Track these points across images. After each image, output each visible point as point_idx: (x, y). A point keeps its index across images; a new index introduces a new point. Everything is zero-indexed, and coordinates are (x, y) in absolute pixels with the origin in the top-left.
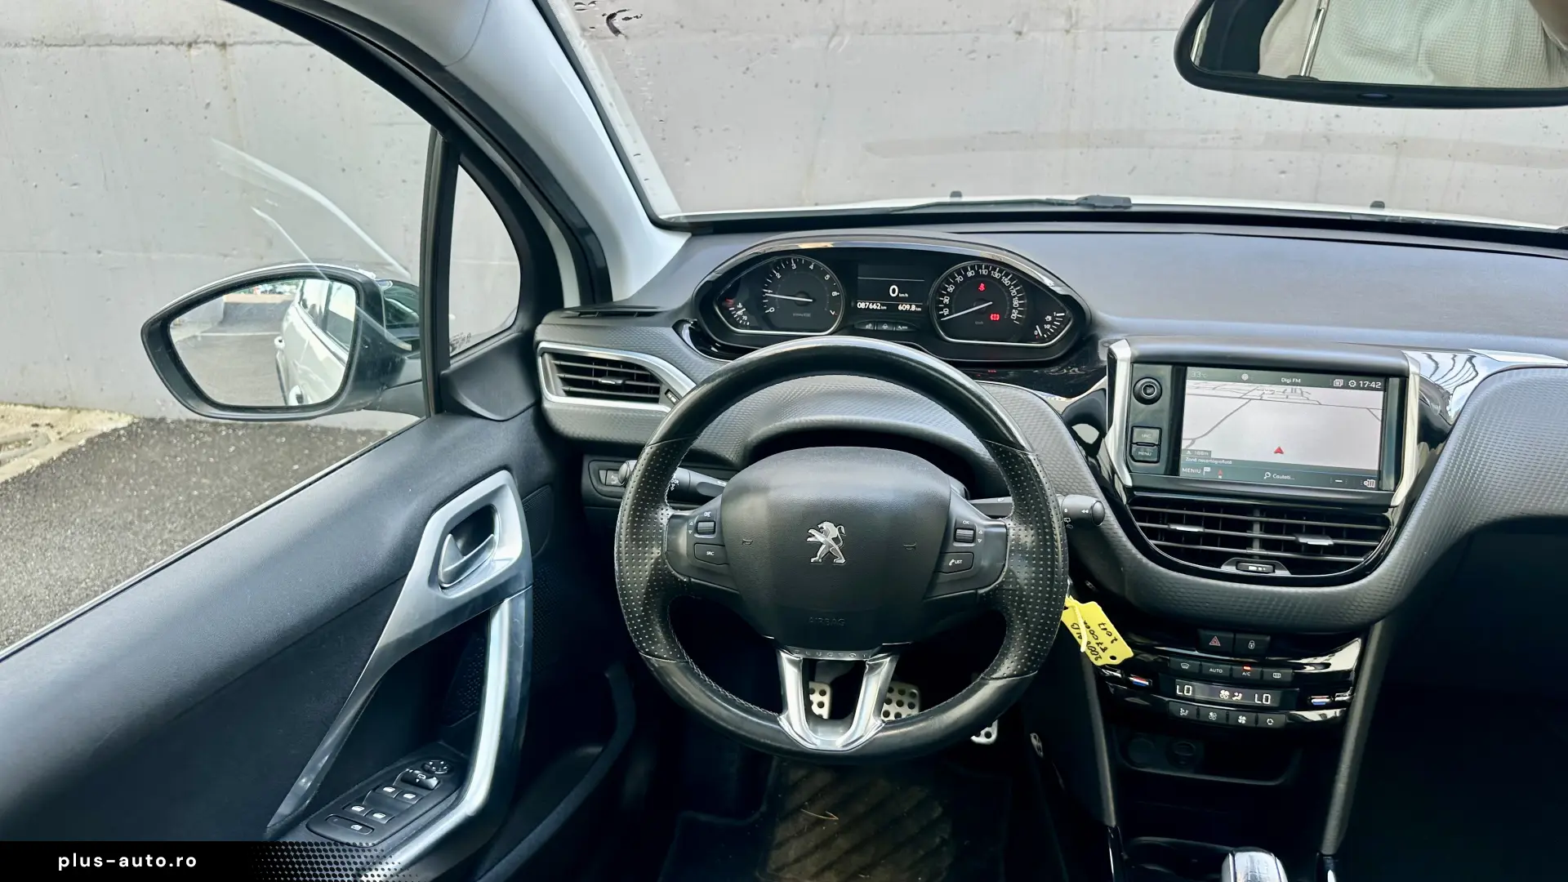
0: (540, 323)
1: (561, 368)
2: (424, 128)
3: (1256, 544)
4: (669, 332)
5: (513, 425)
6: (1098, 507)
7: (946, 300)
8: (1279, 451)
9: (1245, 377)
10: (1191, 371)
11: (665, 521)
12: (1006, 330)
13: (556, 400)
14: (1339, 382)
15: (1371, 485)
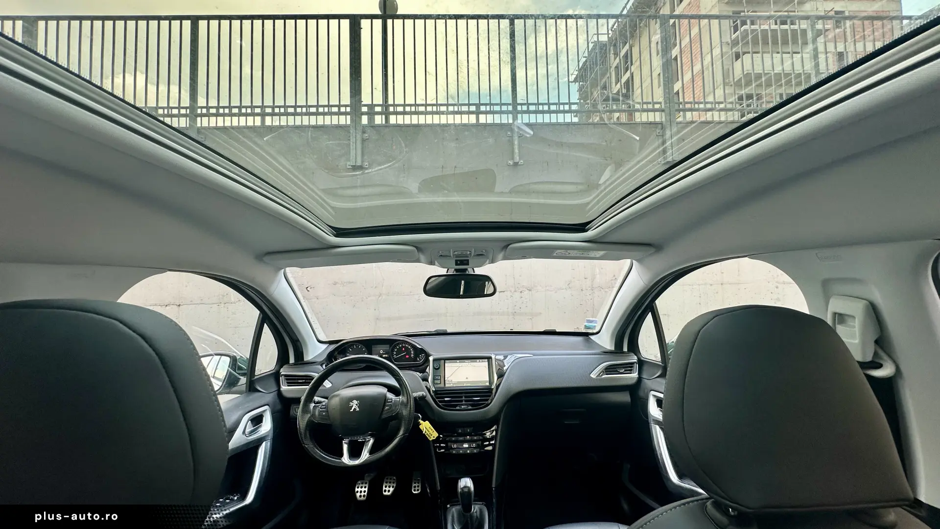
0: (282, 367)
1: (287, 379)
2: (257, 312)
3: (464, 401)
4: (320, 367)
5: (272, 395)
6: (424, 394)
7: (395, 353)
8: (467, 378)
9: (458, 361)
10: (446, 361)
11: (312, 407)
12: (410, 359)
13: (284, 388)
14: (478, 361)
15: (488, 384)
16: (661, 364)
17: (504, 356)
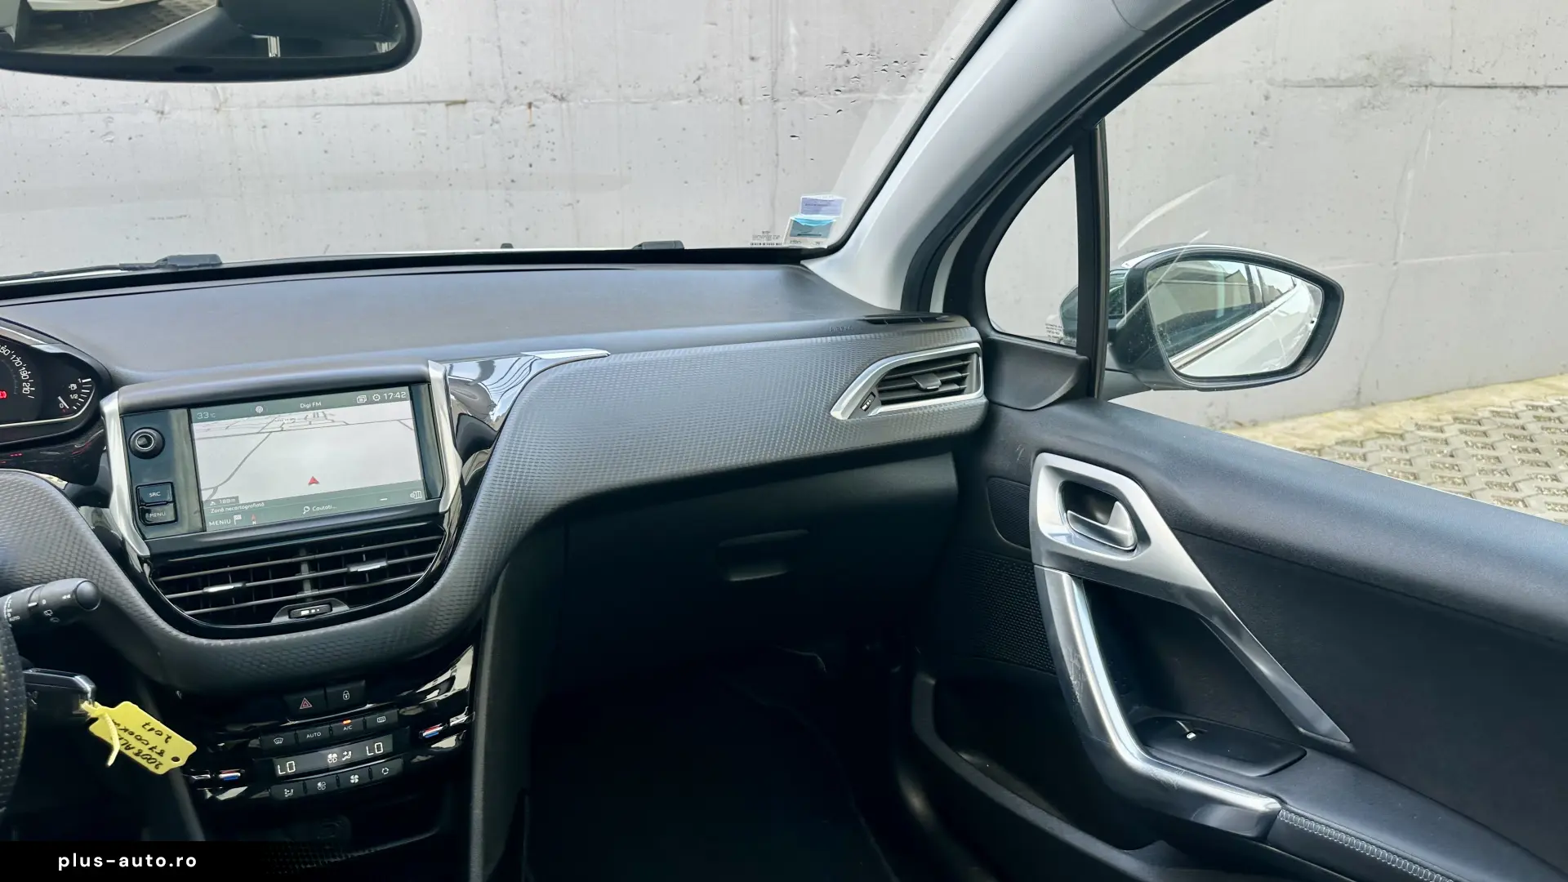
3: (307, 586)
6: (86, 587)
8: (314, 481)
9: (259, 409)
10: (197, 414)
14: (362, 397)
15: (419, 496)
16: (1072, 353)
17: (482, 365)
